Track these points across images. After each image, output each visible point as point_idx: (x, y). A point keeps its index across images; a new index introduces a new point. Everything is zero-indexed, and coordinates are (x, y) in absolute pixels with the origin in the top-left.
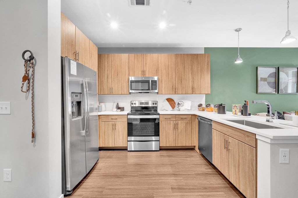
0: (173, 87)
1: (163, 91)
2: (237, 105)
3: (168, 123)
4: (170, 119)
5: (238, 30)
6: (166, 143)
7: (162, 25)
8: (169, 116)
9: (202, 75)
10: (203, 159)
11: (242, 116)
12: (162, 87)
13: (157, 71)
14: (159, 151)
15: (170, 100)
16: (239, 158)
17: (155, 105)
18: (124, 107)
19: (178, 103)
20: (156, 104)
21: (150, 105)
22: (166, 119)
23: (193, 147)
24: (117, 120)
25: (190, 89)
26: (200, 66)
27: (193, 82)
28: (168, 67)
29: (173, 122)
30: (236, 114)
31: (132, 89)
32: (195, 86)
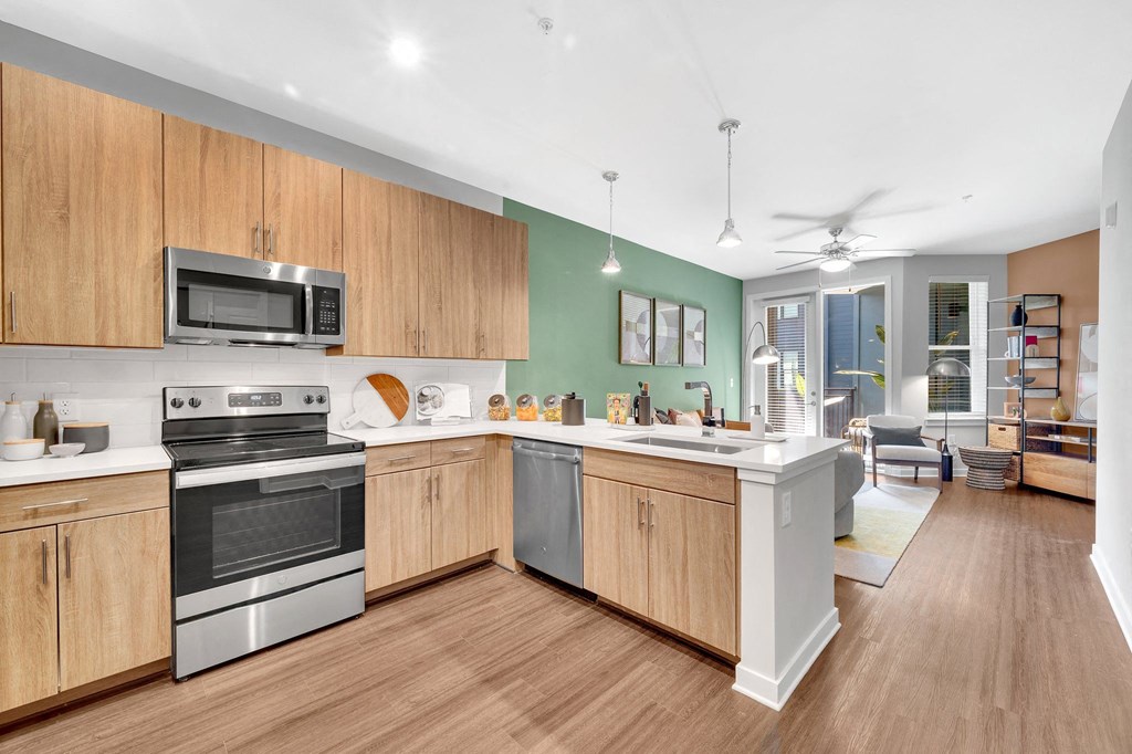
0: (407, 326)
1: (367, 342)
2: (621, 397)
3: (400, 479)
4: (409, 460)
5: (610, 177)
6: (394, 571)
7: (406, 51)
8: (406, 451)
9: (507, 291)
10: (537, 585)
11: (638, 427)
12: (361, 324)
13: (335, 244)
14: (359, 616)
15: (382, 382)
16: (685, 543)
17: (315, 408)
18: (107, 427)
19: (422, 394)
20: (321, 400)
21: (292, 405)
22: (392, 464)
23: (487, 557)
24: (81, 515)
25: (471, 338)
26: (500, 261)
27: (479, 313)
28: (389, 237)
29: (423, 474)
30: (617, 422)
31: (192, 317)
32: (487, 329)
